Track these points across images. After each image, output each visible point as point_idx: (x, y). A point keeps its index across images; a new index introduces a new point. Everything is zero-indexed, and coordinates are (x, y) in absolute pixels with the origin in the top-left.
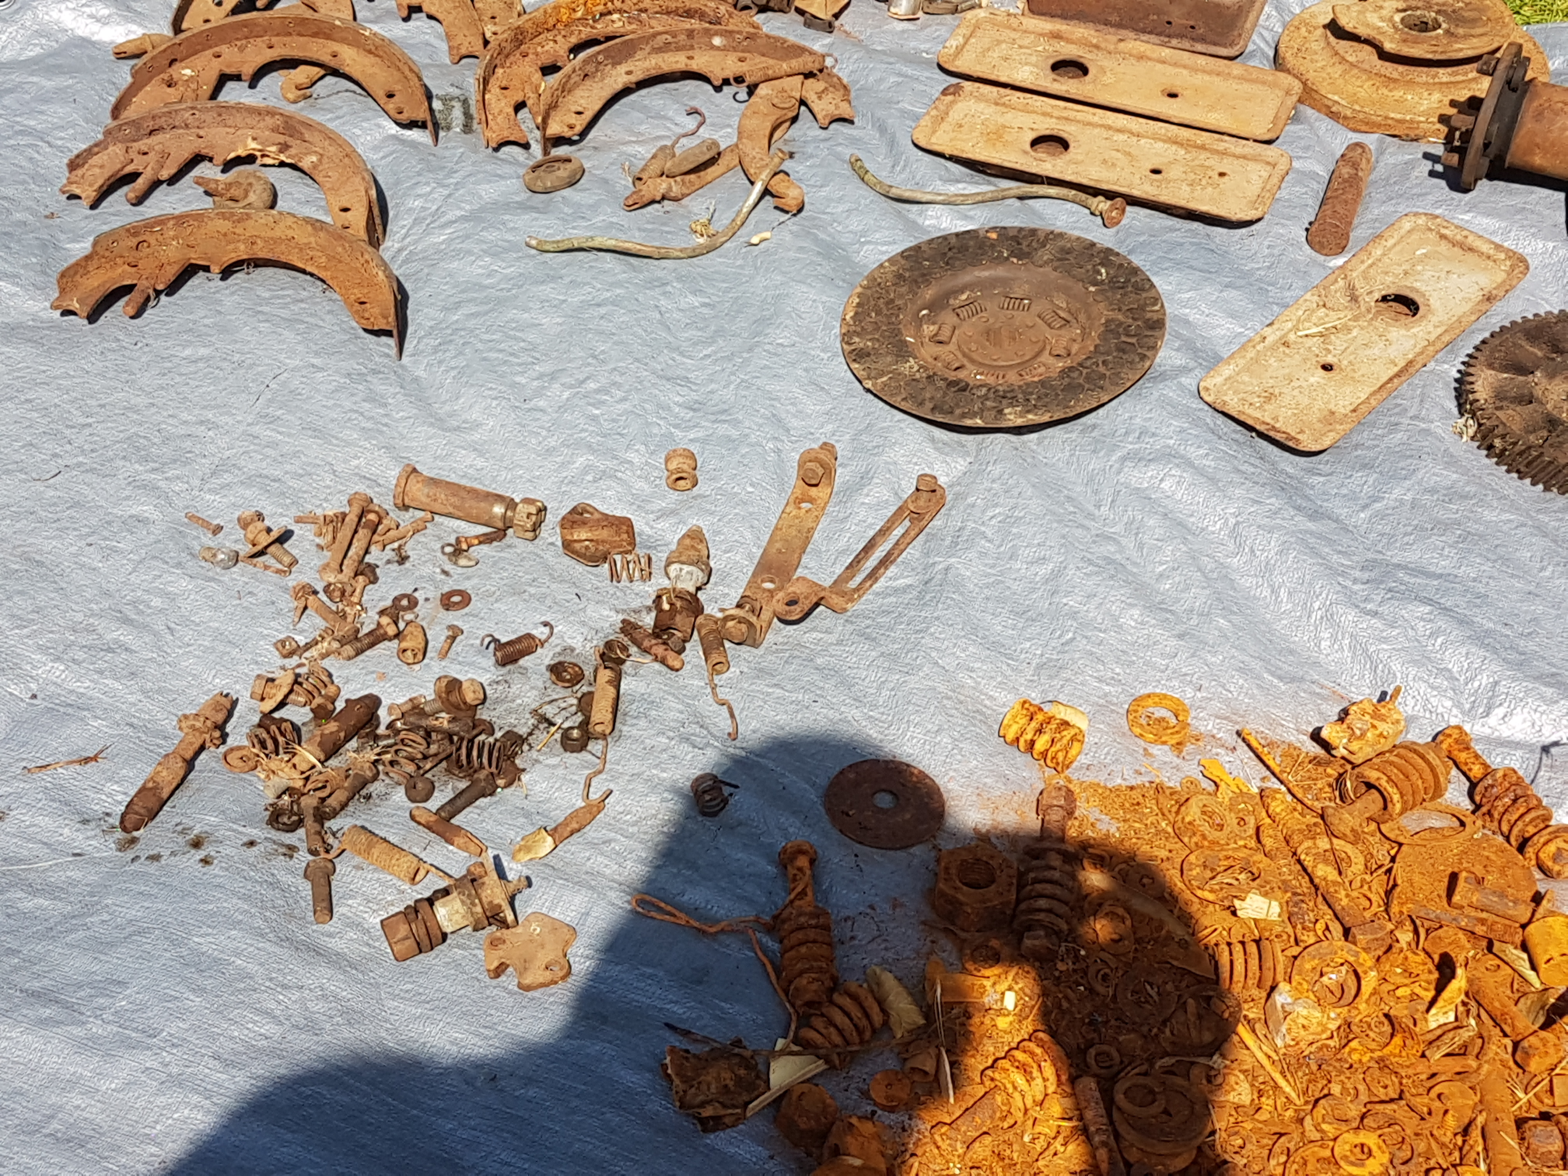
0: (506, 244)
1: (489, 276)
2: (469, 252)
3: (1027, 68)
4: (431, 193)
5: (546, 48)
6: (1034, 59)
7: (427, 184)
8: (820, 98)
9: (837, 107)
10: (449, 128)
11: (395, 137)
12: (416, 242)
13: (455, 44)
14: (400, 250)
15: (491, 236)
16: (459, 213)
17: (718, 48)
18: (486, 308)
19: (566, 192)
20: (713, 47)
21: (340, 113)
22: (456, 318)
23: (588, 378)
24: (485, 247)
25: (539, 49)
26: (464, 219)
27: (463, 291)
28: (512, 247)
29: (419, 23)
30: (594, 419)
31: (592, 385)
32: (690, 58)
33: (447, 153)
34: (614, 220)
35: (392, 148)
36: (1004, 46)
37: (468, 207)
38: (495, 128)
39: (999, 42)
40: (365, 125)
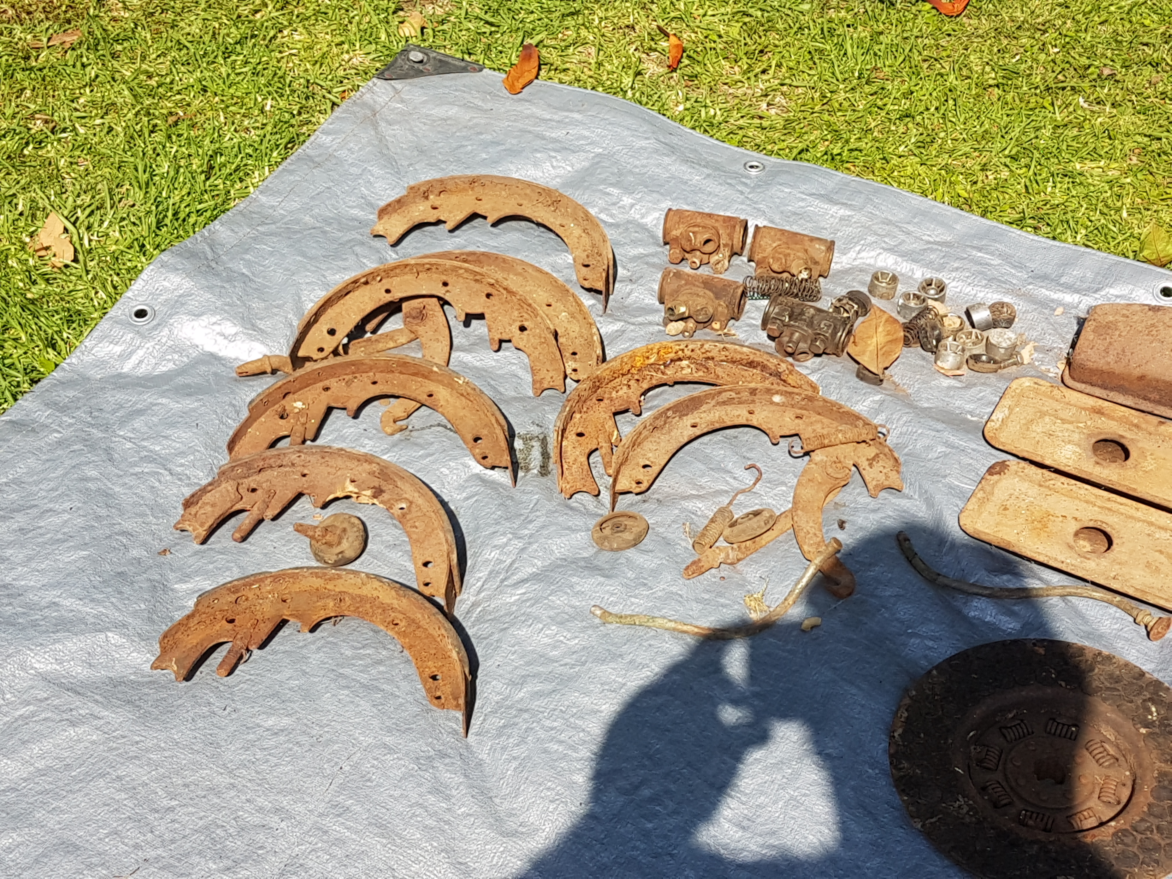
0: (571, 611)
1: (554, 647)
2: (537, 619)
3: (1070, 446)
4: (506, 544)
5: (621, 393)
6: (1076, 437)
7: (504, 534)
8: (871, 465)
9: (887, 477)
10: (528, 470)
11: (478, 477)
12: (489, 598)
13: (537, 378)
14: (475, 605)
15: (558, 600)
16: (531, 570)
17: (777, 404)
18: (550, 687)
19: (631, 553)
20: (772, 403)
21: (432, 449)
22: (521, 695)
23: (642, 783)
24: (552, 613)
25: (614, 394)
26: (534, 577)
27: (528, 664)
28: (577, 615)
29: (507, 354)
30: (646, 834)
31: (646, 792)
32: (751, 413)
33: (525, 498)
34: (674, 589)
35: (474, 489)
36: (1047, 419)
37: (539, 563)
38: (570, 478)
39: (1043, 414)
40: (452, 464)
